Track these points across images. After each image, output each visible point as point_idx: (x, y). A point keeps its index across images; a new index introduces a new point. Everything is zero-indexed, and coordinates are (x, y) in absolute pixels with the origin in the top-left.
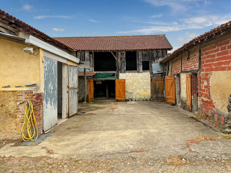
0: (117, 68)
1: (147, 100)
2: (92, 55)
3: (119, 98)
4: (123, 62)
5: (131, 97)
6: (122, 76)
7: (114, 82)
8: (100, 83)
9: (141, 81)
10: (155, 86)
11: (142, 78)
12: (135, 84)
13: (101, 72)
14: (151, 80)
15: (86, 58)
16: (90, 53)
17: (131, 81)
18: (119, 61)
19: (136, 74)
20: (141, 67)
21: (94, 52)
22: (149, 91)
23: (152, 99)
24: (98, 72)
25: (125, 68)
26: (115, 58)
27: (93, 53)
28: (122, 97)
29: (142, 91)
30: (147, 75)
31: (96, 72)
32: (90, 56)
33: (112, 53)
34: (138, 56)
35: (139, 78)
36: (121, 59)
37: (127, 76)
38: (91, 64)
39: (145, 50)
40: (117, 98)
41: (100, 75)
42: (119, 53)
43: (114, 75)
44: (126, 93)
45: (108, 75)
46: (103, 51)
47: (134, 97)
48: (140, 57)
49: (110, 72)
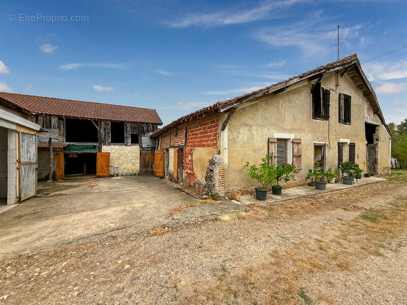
0: (99, 139)
1: (135, 175)
2: (63, 121)
3: (101, 174)
4: (107, 133)
5: (116, 172)
6: (105, 149)
7: (95, 155)
8: (76, 156)
9: (130, 155)
10: (145, 160)
11: (130, 152)
12: (122, 158)
13: (76, 144)
14: (141, 154)
15: (52, 125)
16: (60, 118)
17: (117, 155)
18: (102, 131)
19: (124, 147)
20: (130, 140)
21: (66, 119)
22: (138, 165)
23: (140, 174)
24: (71, 143)
25: (110, 141)
26: (97, 127)
27: (64, 120)
28: (105, 173)
29: (130, 165)
30: (136, 149)
31: (68, 143)
32: (59, 124)
33: (93, 122)
34: (127, 128)
35: (127, 152)
36: (105, 130)
37: (112, 149)
38: (61, 133)
39: (134, 122)
40: (98, 174)
41: (75, 147)
42: (103, 123)
43: (94, 147)
44: (110, 168)
45: (88, 147)
46: (80, 119)
47: (120, 172)
48: (128, 130)
49: (89, 144)
